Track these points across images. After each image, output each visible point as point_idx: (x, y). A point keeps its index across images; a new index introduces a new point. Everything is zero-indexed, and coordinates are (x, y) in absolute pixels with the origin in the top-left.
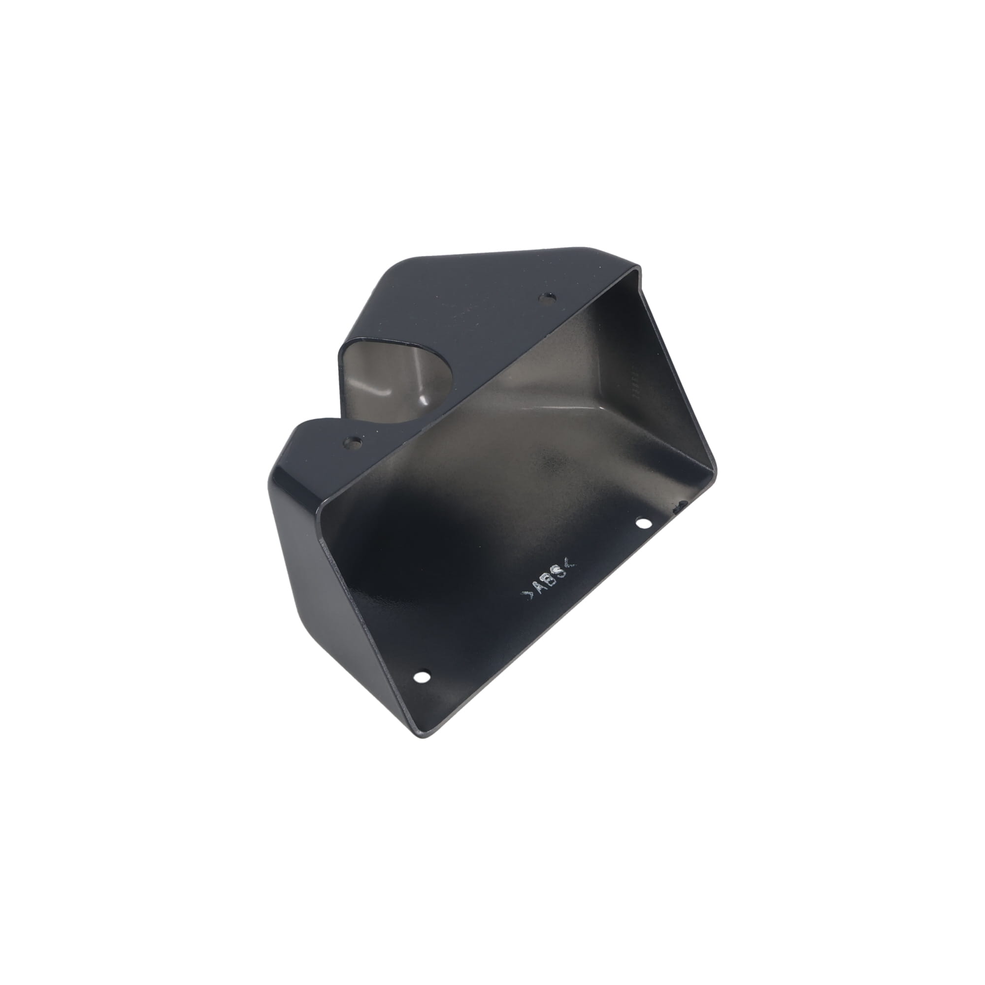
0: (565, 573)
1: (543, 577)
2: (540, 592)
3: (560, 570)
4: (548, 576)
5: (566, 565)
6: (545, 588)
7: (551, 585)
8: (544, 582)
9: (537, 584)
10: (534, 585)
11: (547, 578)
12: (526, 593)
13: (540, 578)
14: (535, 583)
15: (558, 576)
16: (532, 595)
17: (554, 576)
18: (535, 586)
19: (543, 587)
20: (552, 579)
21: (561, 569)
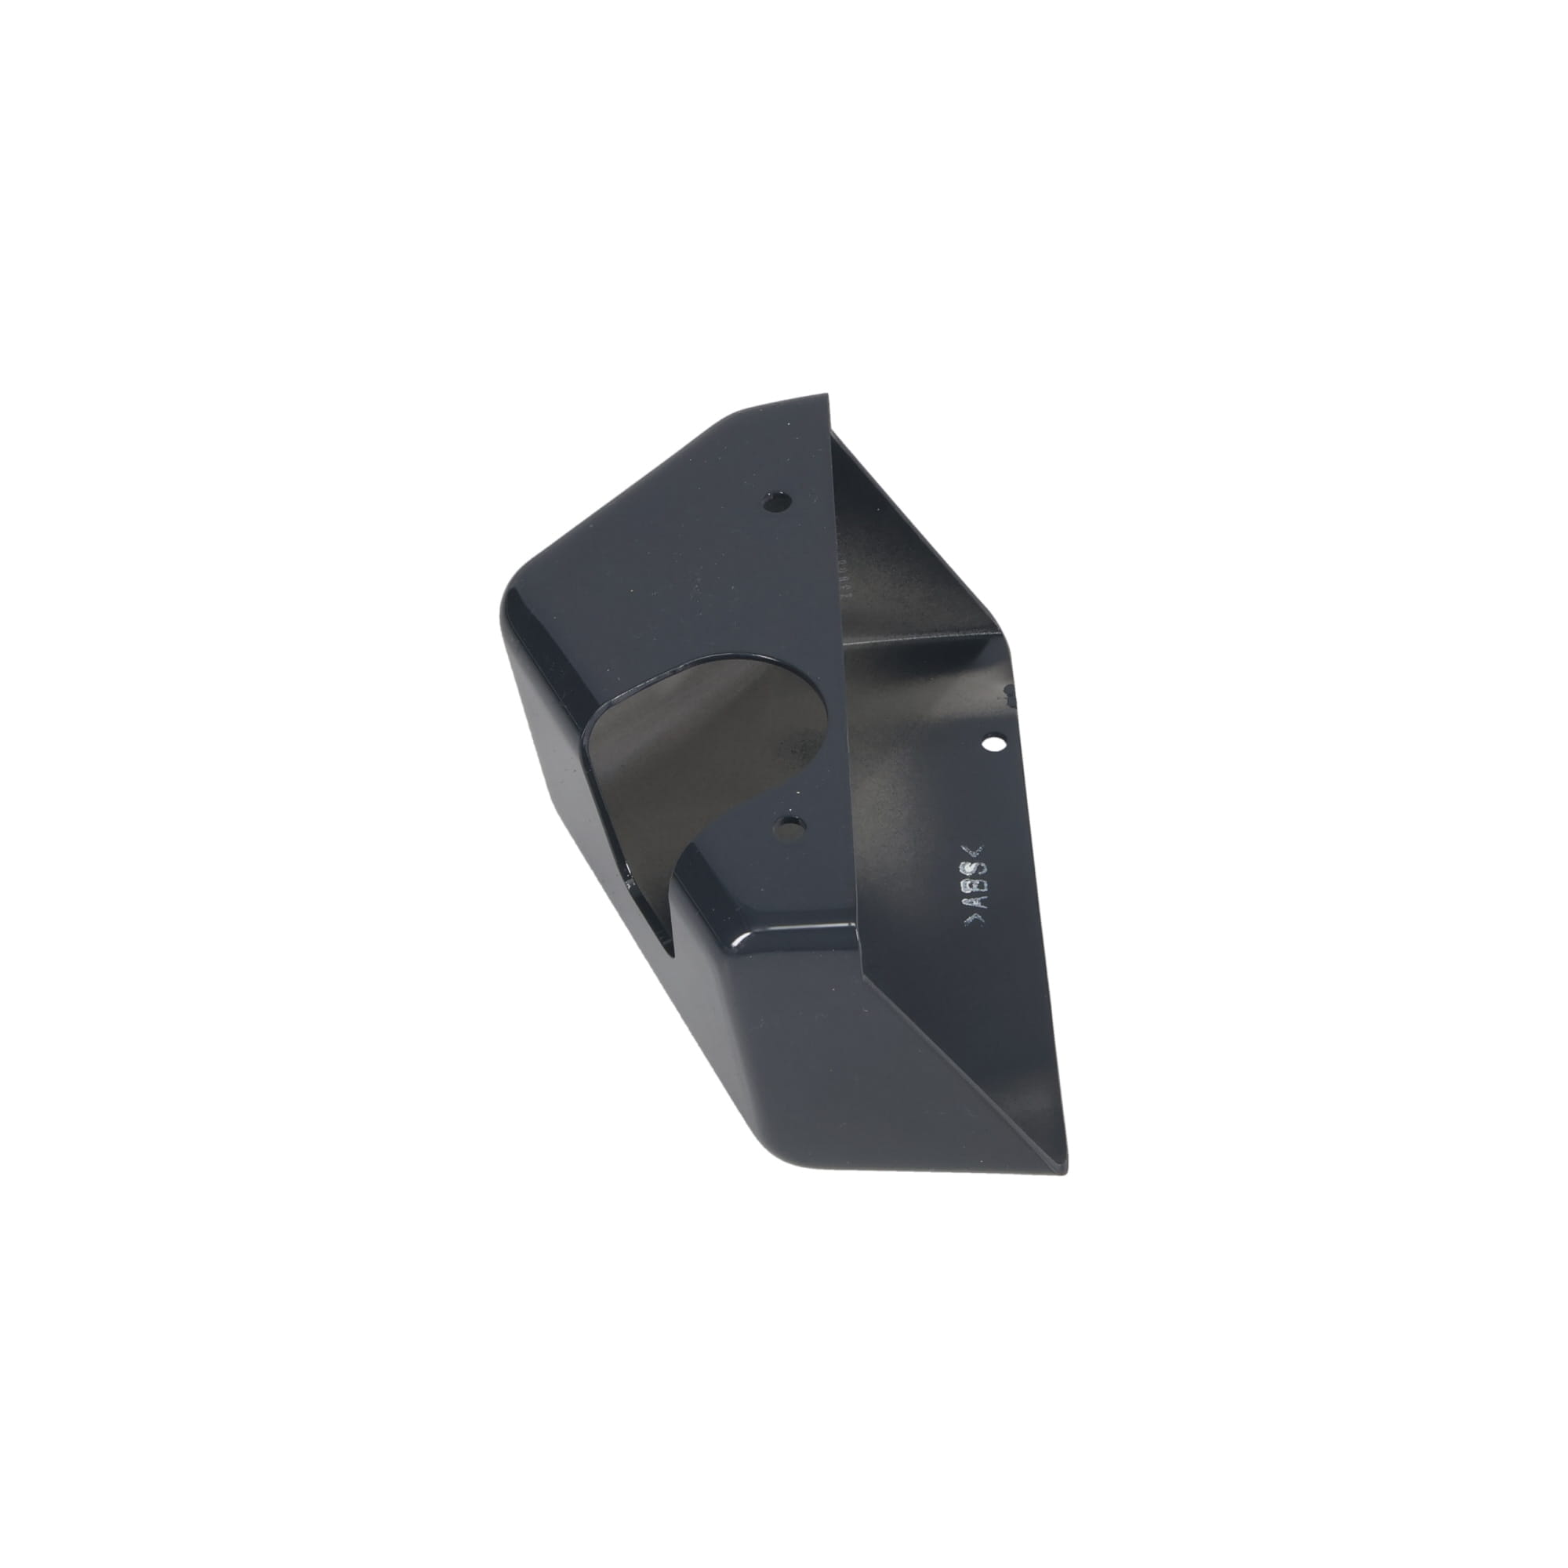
0: (983, 865)
1: (965, 887)
2: (983, 907)
3: (974, 865)
4: (969, 882)
5: (974, 855)
6: (983, 898)
7: (986, 890)
8: (972, 892)
9: (970, 900)
10: (967, 904)
11: (971, 886)
12: (970, 919)
13: (963, 890)
14: (965, 901)
15: (980, 873)
16: (980, 917)
17: (974, 876)
18: (970, 905)
19: (979, 899)
20: (978, 882)
21: (972, 863)
